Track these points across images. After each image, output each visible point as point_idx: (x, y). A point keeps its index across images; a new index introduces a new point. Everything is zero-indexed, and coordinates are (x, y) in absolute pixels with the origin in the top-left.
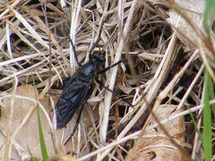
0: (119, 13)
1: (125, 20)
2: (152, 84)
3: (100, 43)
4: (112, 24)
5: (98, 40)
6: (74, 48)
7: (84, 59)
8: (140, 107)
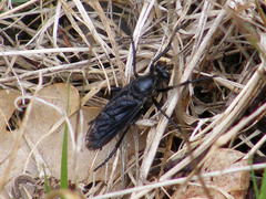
0: (201, 22)
1: (206, 32)
2: (221, 120)
3: (170, 52)
4: (190, 33)
5: (167, 50)
6: (135, 52)
7: (145, 68)
8: (199, 145)
